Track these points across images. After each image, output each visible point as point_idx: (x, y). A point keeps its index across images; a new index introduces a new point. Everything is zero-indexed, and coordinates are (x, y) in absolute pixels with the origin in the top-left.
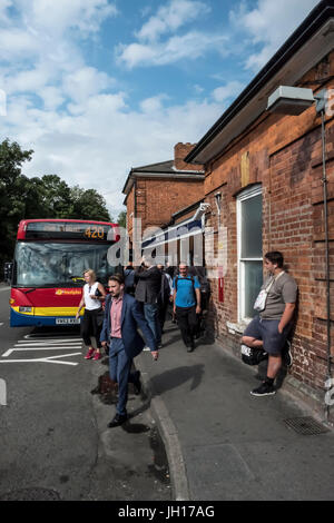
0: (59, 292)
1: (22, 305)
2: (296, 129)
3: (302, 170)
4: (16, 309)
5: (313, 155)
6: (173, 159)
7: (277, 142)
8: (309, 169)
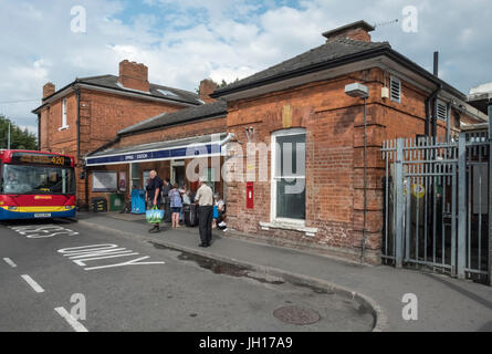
0: (37, 197)
1: (11, 206)
2: (342, 101)
3: (346, 126)
4: (6, 208)
5: (356, 120)
6: (118, 75)
7: (323, 105)
8: (352, 126)
